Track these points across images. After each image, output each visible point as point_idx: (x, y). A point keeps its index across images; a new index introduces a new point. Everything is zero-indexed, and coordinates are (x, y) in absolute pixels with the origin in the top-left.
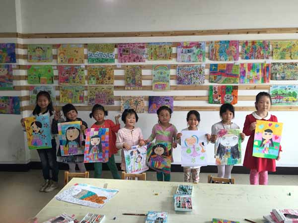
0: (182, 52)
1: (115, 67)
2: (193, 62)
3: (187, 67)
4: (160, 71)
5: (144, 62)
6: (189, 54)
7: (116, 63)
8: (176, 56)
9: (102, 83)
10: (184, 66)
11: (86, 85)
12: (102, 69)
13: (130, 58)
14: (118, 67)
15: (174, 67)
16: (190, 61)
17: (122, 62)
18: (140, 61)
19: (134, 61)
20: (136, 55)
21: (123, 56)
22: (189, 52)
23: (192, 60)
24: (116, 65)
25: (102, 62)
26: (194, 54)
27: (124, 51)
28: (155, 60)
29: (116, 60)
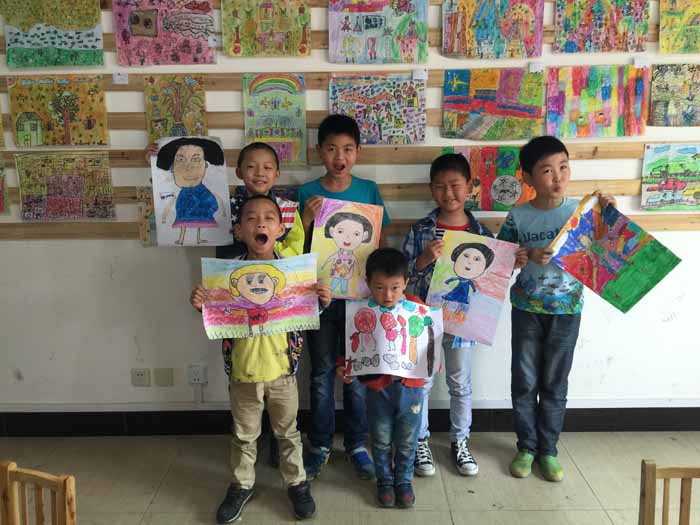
0: (346, 27)
1: (109, 83)
2: (385, 61)
3: (362, 83)
4: (270, 95)
5: (212, 62)
6: (372, 33)
7: (111, 65)
8: (323, 39)
9: (66, 141)
10: (354, 77)
12: (61, 88)
13: (158, 48)
14: (117, 81)
15: (319, 81)
16: (373, 58)
17: (130, 64)
18: (196, 61)
19: (176, 59)
20: (181, 38)
21: (134, 40)
22: (370, 24)
23: (381, 53)
24: (110, 76)
25: (56, 63)
26: (388, 31)
27: (135, 20)
28: (251, 54)
29: (108, 56)
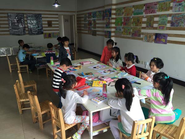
0: (176, 6)
2: (181, 11)
3: (177, 15)
4: (163, 18)
5: (156, 13)
6: (180, 6)
7: (144, 14)
8: (171, 8)
9: (137, 26)
10: (176, 14)
11: (132, 26)
12: (138, 18)
13: (150, 11)
14: (144, 17)
15: (170, 15)
16: (179, 11)
17: (146, 14)
18: (154, 13)
19: (151, 13)
20: (152, 10)
21: (147, 10)
22: (180, 5)
24: (143, 16)
25: (138, 14)
26: (183, 6)
27: (148, 7)
28: (161, 11)
